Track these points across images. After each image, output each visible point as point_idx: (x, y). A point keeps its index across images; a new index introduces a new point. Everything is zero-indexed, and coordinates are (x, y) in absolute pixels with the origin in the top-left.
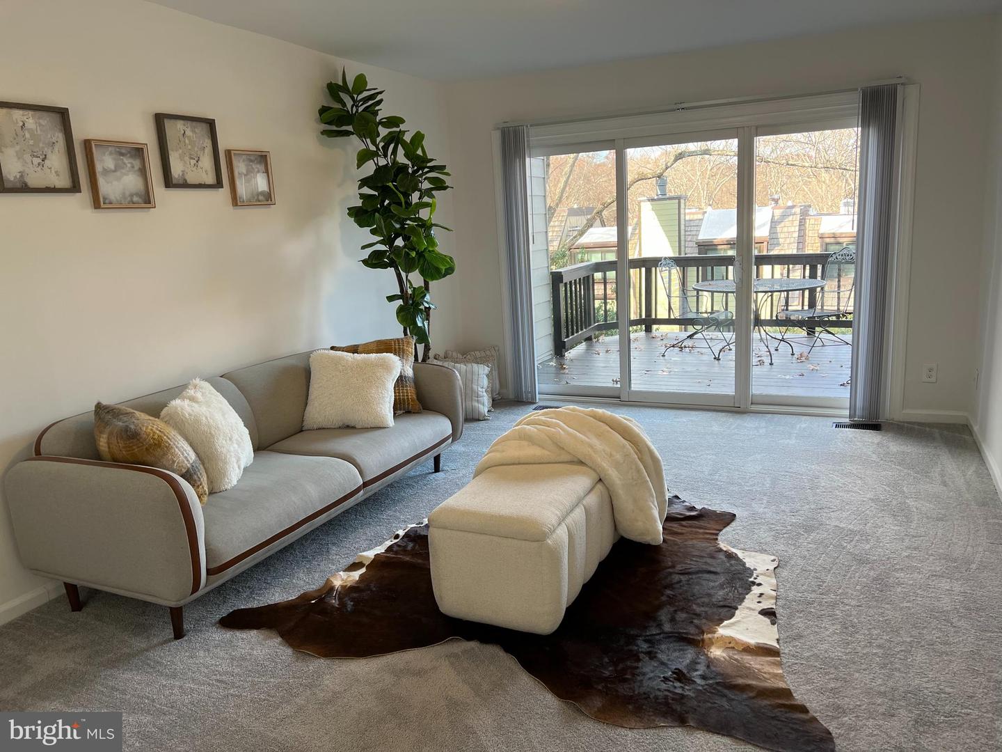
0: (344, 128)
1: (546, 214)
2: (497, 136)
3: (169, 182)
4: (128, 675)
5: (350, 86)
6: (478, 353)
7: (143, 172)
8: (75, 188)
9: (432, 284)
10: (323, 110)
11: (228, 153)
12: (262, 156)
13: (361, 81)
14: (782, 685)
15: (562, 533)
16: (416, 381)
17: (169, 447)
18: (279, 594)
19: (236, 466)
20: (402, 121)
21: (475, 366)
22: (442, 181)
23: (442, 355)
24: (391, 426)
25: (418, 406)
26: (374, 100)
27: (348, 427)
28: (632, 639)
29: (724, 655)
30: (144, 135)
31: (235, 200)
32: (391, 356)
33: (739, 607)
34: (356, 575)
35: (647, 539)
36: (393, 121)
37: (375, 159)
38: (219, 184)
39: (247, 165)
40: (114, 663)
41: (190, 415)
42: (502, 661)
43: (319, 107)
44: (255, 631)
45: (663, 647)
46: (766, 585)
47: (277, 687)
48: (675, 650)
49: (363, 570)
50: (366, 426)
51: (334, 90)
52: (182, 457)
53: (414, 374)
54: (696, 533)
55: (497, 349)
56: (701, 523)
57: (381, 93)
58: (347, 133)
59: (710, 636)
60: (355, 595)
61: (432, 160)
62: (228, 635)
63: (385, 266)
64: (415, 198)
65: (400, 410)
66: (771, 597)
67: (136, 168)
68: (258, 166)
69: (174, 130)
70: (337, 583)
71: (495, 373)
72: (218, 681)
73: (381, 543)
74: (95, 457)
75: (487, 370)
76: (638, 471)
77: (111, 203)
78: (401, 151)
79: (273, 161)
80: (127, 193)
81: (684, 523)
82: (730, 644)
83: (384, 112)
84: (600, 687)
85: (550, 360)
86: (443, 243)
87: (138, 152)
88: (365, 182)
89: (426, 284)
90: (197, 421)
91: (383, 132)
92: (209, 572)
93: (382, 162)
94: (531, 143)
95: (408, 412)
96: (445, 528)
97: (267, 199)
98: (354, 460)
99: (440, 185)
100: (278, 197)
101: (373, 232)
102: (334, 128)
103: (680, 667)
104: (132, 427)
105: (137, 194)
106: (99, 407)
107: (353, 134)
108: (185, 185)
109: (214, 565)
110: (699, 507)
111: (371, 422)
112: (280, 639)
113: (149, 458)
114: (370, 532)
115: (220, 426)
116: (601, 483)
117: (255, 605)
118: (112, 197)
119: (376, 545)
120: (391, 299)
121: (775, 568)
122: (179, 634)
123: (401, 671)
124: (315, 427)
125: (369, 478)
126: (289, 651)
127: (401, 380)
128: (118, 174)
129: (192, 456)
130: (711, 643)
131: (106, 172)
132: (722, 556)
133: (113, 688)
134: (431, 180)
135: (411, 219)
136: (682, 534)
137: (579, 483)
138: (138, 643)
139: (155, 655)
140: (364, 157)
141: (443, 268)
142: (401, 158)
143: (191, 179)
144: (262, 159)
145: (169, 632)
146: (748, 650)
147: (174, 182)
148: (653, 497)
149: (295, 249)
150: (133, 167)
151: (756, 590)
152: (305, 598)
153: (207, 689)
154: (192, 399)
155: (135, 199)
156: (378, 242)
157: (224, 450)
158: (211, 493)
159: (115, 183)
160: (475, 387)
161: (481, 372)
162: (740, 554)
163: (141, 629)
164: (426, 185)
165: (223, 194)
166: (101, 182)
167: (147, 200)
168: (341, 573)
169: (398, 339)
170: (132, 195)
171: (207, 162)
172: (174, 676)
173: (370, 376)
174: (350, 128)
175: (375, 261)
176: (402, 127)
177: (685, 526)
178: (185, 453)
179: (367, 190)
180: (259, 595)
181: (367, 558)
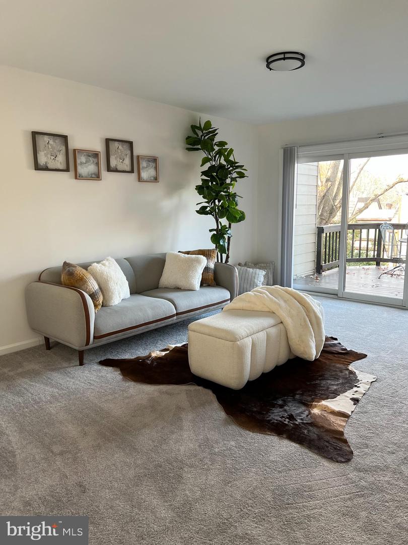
0: (195, 147)
1: (317, 195)
2: (281, 152)
3: (109, 169)
4: (56, 374)
5: (202, 126)
6: (263, 265)
7: (98, 164)
8: (67, 170)
9: (233, 224)
10: (188, 138)
11: (138, 157)
12: (155, 159)
13: (208, 124)
14: (341, 429)
15: (248, 342)
16: (215, 271)
17: (86, 282)
18: (128, 355)
19: (118, 297)
20: (226, 144)
21: (258, 270)
22: (244, 174)
23: (243, 264)
24: (197, 290)
25: (214, 283)
26: (214, 133)
27: (178, 288)
28: (276, 399)
29: (319, 413)
30: (99, 147)
31: (140, 179)
32: (202, 256)
33: (341, 395)
34: (163, 353)
35: (305, 357)
36: (222, 144)
37: (211, 162)
38: (132, 171)
39: (147, 163)
40: (53, 370)
41: (99, 270)
42: (210, 395)
43: (187, 137)
44: (111, 368)
45: (290, 404)
46: (362, 388)
47: (110, 389)
48: (295, 406)
49: (168, 352)
50: (185, 288)
51: (194, 128)
52: (91, 287)
53: (215, 268)
54: (341, 360)
55: (273, 263)
56: (346, 357)
57: (217, 129)
58: (198, 149)
59: (316, 403)
60: (159, 361)
61: (237, 163)
62: (100, 367)
63: (207, 213)
64: (228, 181)
65: (205, 284)
66: (361, 393)
67: (95, 162)
68: (153, 164)
69: (114, 146)
70: (154, 355)
71: (271, 276)
72: (89, 383)
73: (181, 343)
74: (59, 283)
75: (264, 273)
76: (305, 321)
77: (82, 177)
78: (223, 158)
79: (160, 162)
80: (90, 173)
81: (336, 355)
82: (325, 409)
83: (217, 139)
84: (248, 414)
85: (313, 275)
86: (242, 205)
87: (96, 155)
88: (204, 173)
89: (230, 225)
90: (102, 273)
91: (216, 148)
92: (95, 338)
93: (214, 163)
94: (299, 155)
95: (209, 286)
96: (194, 331)
97: (156, 179)
98: (174, 302)
99: (242, 175)
100: (160, 179)
101: (204, 197)
102: (191, 147)
103: (293, 413)
104: (71, 270)
105: (94, 174)
106: (65, 263)
107: (200, 149)
108: (116, 171)
109: (97, 335)
110: (349, 349)
111: (187, 287)
112: (120, 372)
113: (77, 285)
114: (178, 338)
115: (112, 277)
116: (281, 324)
117: (116, 358)
118: (83, 175)
119: (179, 343)
120: (211, 231)
121: (372, 382)
122: (81, 364)
123: (163, 392)
124: (164, 287)
125: (180, 311)
126: (121, 377)
127: (207, 269)
128: (87, 164)
129: (96, 287)
130: (316, 406)
131: (81, 163)
132: (347, 372)
133: (49, 378)
134: (238, 173)
135: (224, 192)
136: (331, 360)
137: (267, 322)
138: (65, 364)
139: (69, 370)
140: (205, 161)
141: (238, 217)
142: (223, 162)
143: (119, 168)
144: (154, 160)
145: (78, 363)
146: (334, 413)
147: (111, 169)
148: (312, 336)
149: (167, 204)
150: (93, 162)
151: (355, 389)
152: (138, 358)
153: (83, 384)
154: (104, 265)
155: (93, 176)
156: (205, 202)
157: (113, 288)
158: (102, 306)
159: (85, 168)
160: (256, 281)
161: (260, 273)
162: (357, 372)
163: (69, 360)
164: (235, 175)
165: (134, 176)
166: (79, 168)
167: (97, 177)
168: (158, 352)
169: (209, 250)
170: (92, 174)
171: (127, 161)
172: (73, 378)
173: (191, 265)
174: (199, 147)
175: (202, 211)
176: (226, 147)
177: (336, 357)
178: (93, 285)
179: (204, 177)
180: (120, 355)
181: (172, 347)
